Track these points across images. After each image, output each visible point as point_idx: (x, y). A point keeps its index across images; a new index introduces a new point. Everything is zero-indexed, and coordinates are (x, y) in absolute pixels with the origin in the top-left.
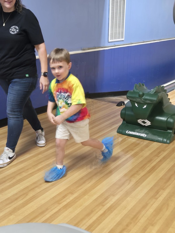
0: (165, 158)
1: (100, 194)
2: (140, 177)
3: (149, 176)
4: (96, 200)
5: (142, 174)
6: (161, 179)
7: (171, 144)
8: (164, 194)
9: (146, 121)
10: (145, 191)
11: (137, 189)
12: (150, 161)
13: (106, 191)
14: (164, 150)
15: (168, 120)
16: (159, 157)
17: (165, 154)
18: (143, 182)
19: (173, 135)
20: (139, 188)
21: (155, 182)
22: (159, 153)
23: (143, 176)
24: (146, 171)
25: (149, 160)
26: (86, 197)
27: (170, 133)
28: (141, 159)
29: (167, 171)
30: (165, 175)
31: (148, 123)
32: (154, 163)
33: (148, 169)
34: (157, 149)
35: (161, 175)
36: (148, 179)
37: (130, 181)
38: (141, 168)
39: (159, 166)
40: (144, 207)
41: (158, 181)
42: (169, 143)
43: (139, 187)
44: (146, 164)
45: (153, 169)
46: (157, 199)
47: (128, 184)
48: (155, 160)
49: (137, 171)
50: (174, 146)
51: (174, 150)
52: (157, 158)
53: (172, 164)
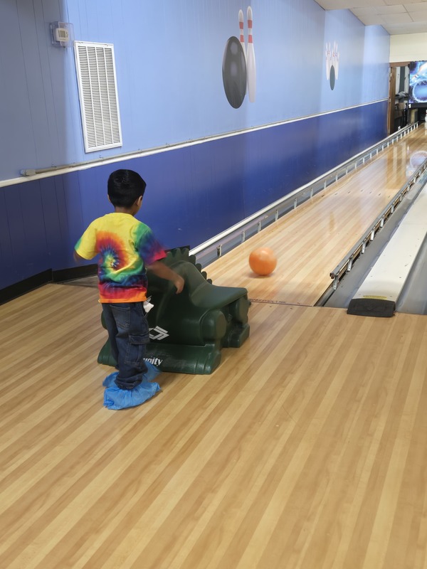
0: (218, 410)
1: (65, 534)
2: (162, 470)
3: (183, 461)
4: (53, 552)
5: (168, 459)
6: (210, 464)
11: (155, 502)
12: (186, 423)
13: (80, 524)
14: (216, 391)
16: (206, 408)
17: (217, 400)
21: (196, 474)
22: (207, 398)
23: (170, 464)
24: (176, 450)
25: (184, 421)
26: (29, 549)
28: (166, 422)
29: (222, 441)
30: (218, 452)
31: (162, 333)
32: (196, 427)
33: (181, 444)
34: (203, 389)
35: (208, 455)
36: (180, 470)
37: (140, 483)
38: (165, 445)
39: (206, 433)
41: (203, 470)
43: (159, 497)
44: (177, 432)
45: (193, 441)
47: (135, 493)
49: (156, 456)
50: (237, 377)
51: (237, 388)
52: (202, 414)
53: (233, 421)
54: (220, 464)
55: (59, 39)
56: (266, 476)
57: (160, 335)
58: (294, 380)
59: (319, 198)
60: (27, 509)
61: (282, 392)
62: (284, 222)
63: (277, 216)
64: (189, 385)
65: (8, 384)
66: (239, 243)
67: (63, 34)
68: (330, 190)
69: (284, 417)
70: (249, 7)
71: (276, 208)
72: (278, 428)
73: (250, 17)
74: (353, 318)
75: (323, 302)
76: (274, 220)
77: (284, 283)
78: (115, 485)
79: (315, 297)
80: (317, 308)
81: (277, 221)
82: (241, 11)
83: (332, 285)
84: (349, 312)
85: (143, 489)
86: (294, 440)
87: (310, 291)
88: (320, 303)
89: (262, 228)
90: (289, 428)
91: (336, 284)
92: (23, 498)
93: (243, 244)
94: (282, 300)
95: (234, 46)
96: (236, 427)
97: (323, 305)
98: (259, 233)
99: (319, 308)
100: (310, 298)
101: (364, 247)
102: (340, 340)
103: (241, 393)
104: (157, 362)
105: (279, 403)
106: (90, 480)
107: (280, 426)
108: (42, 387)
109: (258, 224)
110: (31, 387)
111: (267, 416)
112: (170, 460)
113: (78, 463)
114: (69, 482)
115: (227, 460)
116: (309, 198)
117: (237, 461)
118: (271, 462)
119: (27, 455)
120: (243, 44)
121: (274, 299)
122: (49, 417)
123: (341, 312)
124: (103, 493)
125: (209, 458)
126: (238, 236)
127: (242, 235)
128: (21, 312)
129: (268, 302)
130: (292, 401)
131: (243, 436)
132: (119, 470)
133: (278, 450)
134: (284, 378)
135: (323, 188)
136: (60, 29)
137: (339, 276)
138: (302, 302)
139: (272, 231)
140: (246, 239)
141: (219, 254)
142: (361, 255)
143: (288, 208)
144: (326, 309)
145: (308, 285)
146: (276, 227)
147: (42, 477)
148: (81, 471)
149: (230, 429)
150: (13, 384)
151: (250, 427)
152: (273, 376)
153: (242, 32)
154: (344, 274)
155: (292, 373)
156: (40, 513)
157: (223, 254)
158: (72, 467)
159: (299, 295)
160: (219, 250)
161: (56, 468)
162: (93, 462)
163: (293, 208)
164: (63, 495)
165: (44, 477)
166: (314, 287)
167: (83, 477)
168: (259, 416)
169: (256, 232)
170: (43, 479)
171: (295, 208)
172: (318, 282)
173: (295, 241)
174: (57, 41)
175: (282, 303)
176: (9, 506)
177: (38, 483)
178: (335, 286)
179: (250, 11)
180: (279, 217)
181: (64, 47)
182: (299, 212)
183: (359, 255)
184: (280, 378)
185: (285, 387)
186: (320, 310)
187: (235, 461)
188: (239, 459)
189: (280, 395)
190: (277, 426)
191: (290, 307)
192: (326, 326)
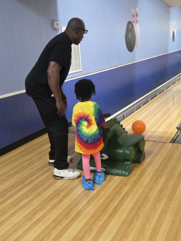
0: (127, 195)
2: (101, 224)
6: (124, 223)
12: (112, 201)
14: (126, 185)
15: (124, 152)
16: (121, 193)
17: (126, 189)
18: (105, 230)
19: (131, 166)
21: (118, 227)
22: (121, 188)
23: (105, 221)
24: (108, 214)
25: (111, 199)
28: (103, 199)
29: (129, 211)
30: (127, 217)
32: (116, 203)
33: (110, 211)
34: (120, 183)
35: (123, 218)
36: (110, 225)
37: (91, 230)
38: (102, 211)
39: (121, 206)
41: (121, 226)
42: (128, 176)
44: (108, 205)
45: (115, 210)
49: (99, 217)
50: (135, 178)
51: (135, 183)
52: (119, 196)
53: (134, 200)
54: (128, 223)
55: (55, 26)
56: (151, 231)
58: (162, 180)
59: (169, 91)
61: (157, 186)
62: (153, 102)
63: (150, 99)
64: (113, 181)
65: (33, 178)
66: (133, 112)
67: (57, 24)
68: (173, 87)
69: (158, 199)
70: (137, 8)
71: (149, 96)
72: (156, 205)
73: (137, 12)
75: (173, 141)
76: (148, 101)
77: (155, 132)
78: (80, 231)
80: (171, 144)
81: (150, 102)
82: (133, 10)
83: (177, 132)
85: (93, 234)
86: (164, 212)
87: (167, 135)
88: (172, 142)
89: (143, 105)
90: (161, 206)
91: (179, 132)
92: (39, 235)
93: (135, 113)
94: (154, 139)
95: (130, 25)
96: (136, 204)
97: (174, 142)
98: (142, 107)
99: (172, 144)
100: (168, 138)
103: (137, 186)
105: (155, 192)
106: (69, 228)
107: (157, 204)
108: (47, 180)
109: (141, 103)
110: (43, 180)
111: (150, 199)
112: (105, 220)
113: (63, 219)
114: (60, 228)
115: (132, 221)
116: (164, 90)
118: (153, 223)
119: (41, 214)
120: (134, 24)
121: (151, 139)
122: (51, 195)
124: (75, 235)
125: (123, 219)
126: (133, 109)
127: (134, 109)
128: (39, 144)
129: (148, 141)
130: (161, 191)
131: (139, 209)
132: (82, 223)
133: (156, 217)
134: (157, 179)
135: (170, 86)
136: (56, 22)
137: (180, 128)
138: (163, 141)
139: (148, 106)
140: (136, 110)
141: (124, 117)
143: (155, 95)
144: (175, 144)
145: (166, 133)
146: (149, 105)
147: (47, 225)
148: (65, 223)
149: (133, 204)
150: (35, 178)
151: (142, 204)
152: (152, 178)
153: (133, 19)
155: (161, 177)
157: (126, 117)
158: (61, 221)
159: (162, 137)
160: (124, 115)
161: (54, 221)
162: (70, 219)
163: (157, 95)
164: (57, 235)
166: (169, 134)
167: (66, 225)
168: (146, 198)
169: (140, 107)
170: (48, 226)
171: (158, 96)
172: (171, 131)
173: (159, 111)
174: (55, 28)
175: (154, 141)
177: (46, 228)
178: (179, 133)
179: (137, 9)
180: (151, 99)
181: (58, 30)
182: (159, 97)
184: (156, 179)
185: (158, 183)
186: (172, 145)
187: (136, 221)
188: (137, 220)
189: (156, 188)
190: (155, 204)
191: (158, 143)
192: (176, 153)
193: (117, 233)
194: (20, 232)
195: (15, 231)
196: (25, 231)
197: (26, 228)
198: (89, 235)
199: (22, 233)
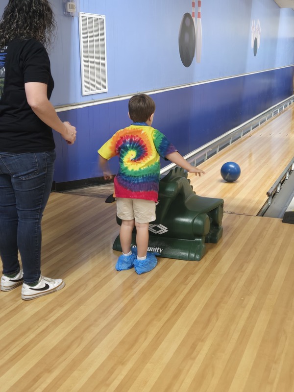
0: (196, 287)
2: (162, 325)
3: (176, 320)
5: (165, 318)
6: (196, 322)
7: (203, 260)
8: (205, 349)
9: (160, 226)
10: (174, 347)
12: (174, 294)
14: (192, 273)
15: (195, 221)
16: (187, 284)
17: (194, 279)
18: (169, 332)
19: (204, 246)
20: (163, 345)
21: (188, 329)
22: (187, 277)
23: (167, 321)
24: (170, 312)
25: (172, 292)
27: (199, 242)
28: (159, 292)
29: (203, 307)
30: (201, 315)
31: (163, 229)
32: (181, 297)
33: (173, 308)
34: (183, 271)
35: (195, 316)
36: (176, 326)
37: (147, 333)
38: (161, 308)
39: (190, 301)
40: (176, 377)
41: (192, 327)
42: (199, 260)
43: (163, 343)
44: (168, 300)
45: (181, 307)
46: (194, 359)
48: (182, 291)
49: (156, 315)
50: (207, 263)
51: (208, 271)
52: (184, 288)
53: (209, 294)
57: (161, 230)
58: (250, 268)
59: (248, 137)
60: (69, 347)
61: (242, 275)
62: (223, 154)
63: (218, 149)
69: (246, 292)
71: (218, 143)
72: (243, 300)
74: (287, 226)
75: (262, 213)
77: (232, 198)
78: (130, 334)
79: (256, 209)
80: (259, 218)
81: (218, 153)
83: (267, 201)
84: (284, 221)
85: (151, 337)
86: (256, 309)
87: (252, 205)
88: (260, 214)
89: (208, 158)
90: (251, 301)
91: (270, 200)
92: (64, 340)
94: (231, 210)
96: (212, 298)
97: (263, 215)
98: (206, 161)
99: (261, 217)
100: (253, 210)
101: (288, 175)
102: (280, 241)
103: (211, 275)
104: (159, 250)
105: (240, 283)
106: (111, 330)
109: (205, 155)
111: (233, 292)
112: (167, 319)
113: (99, 318)
114: (96, 330)
115: (209, 320)
116: (240, 137)
117: (217, 321)
118: (242, 323)
121: (225, 210)
123: (277, 221)
125: (195, 319)
130: (250, 282)
131: (218, 305)
132: (131, 324)
133: (245, 315)
134: (242, 266)
135: (250, 131)
137: (272, 195)
138: (247, 212)
139: (215, 160)
142: (286, 181)
144: (265, 218)
145: (250, 201)
147: (75, 326)
148: (103, 323)
149: (208, 299)
151: (222, 298)
154: (275, 194)
155: (247, 263)
156: (79, 350)
158: (96, 321)
159: (243, 208)
161: (85, 320)
162: (110, 318)
163: (228, 144)
164: (93, 339)
165: (76, 326)
166: (255, 202)
167: (105, 327)
168: (227, 291)
169: (204, 161)
170: (76, 327)
171: (231, 145)
172: (257, 199)
175: (232, 213)
176: (55, 344)
178: (269, 203)
180: (220, 150)
182: (233, 147)
183: (284, 181)
184: (239, 265)
185: (244, 272)
186: (261, 219)
187: (215, 321)
188: (217, 320)
189: (241, 278)
190: (242, 298)
191: (239, 216)
192: (268, 231)
193: (188, 335)
194: (32, 336)
195: (23, 334)
196: (39, 334)
197: (40, 330)
198: (145, 339)
199: (36, 337)
